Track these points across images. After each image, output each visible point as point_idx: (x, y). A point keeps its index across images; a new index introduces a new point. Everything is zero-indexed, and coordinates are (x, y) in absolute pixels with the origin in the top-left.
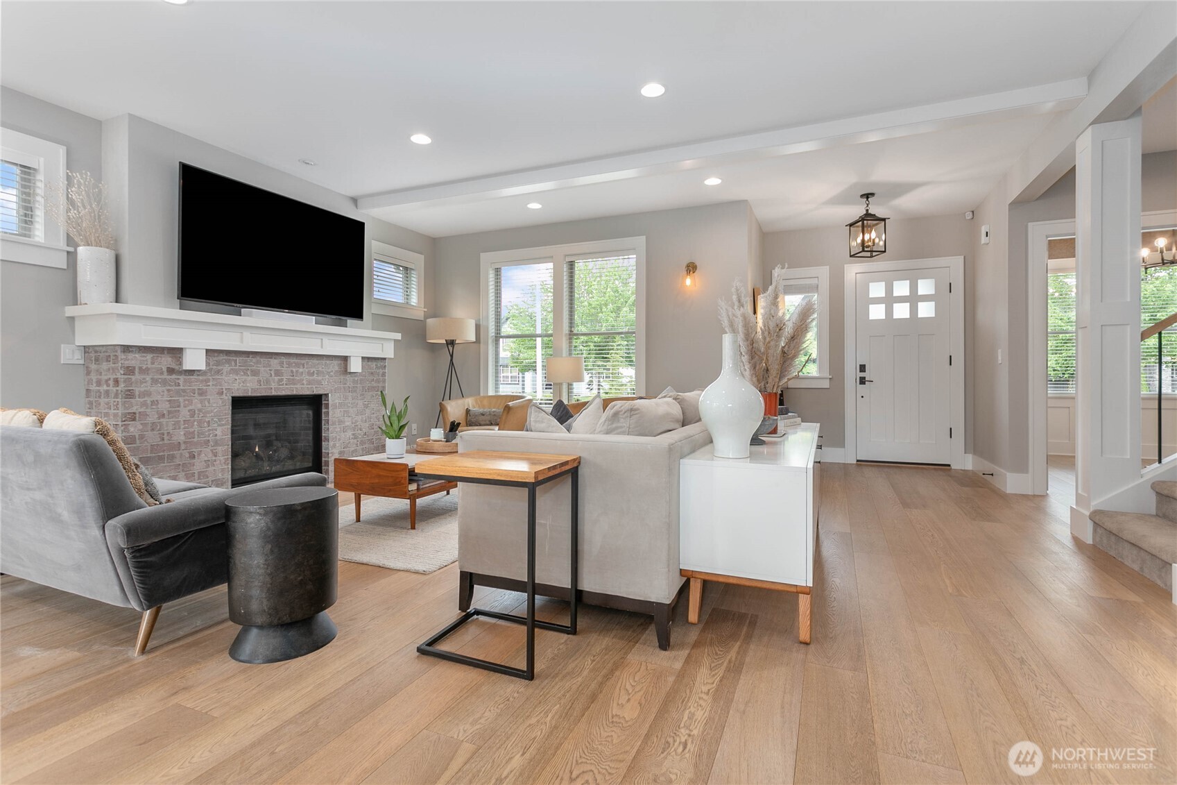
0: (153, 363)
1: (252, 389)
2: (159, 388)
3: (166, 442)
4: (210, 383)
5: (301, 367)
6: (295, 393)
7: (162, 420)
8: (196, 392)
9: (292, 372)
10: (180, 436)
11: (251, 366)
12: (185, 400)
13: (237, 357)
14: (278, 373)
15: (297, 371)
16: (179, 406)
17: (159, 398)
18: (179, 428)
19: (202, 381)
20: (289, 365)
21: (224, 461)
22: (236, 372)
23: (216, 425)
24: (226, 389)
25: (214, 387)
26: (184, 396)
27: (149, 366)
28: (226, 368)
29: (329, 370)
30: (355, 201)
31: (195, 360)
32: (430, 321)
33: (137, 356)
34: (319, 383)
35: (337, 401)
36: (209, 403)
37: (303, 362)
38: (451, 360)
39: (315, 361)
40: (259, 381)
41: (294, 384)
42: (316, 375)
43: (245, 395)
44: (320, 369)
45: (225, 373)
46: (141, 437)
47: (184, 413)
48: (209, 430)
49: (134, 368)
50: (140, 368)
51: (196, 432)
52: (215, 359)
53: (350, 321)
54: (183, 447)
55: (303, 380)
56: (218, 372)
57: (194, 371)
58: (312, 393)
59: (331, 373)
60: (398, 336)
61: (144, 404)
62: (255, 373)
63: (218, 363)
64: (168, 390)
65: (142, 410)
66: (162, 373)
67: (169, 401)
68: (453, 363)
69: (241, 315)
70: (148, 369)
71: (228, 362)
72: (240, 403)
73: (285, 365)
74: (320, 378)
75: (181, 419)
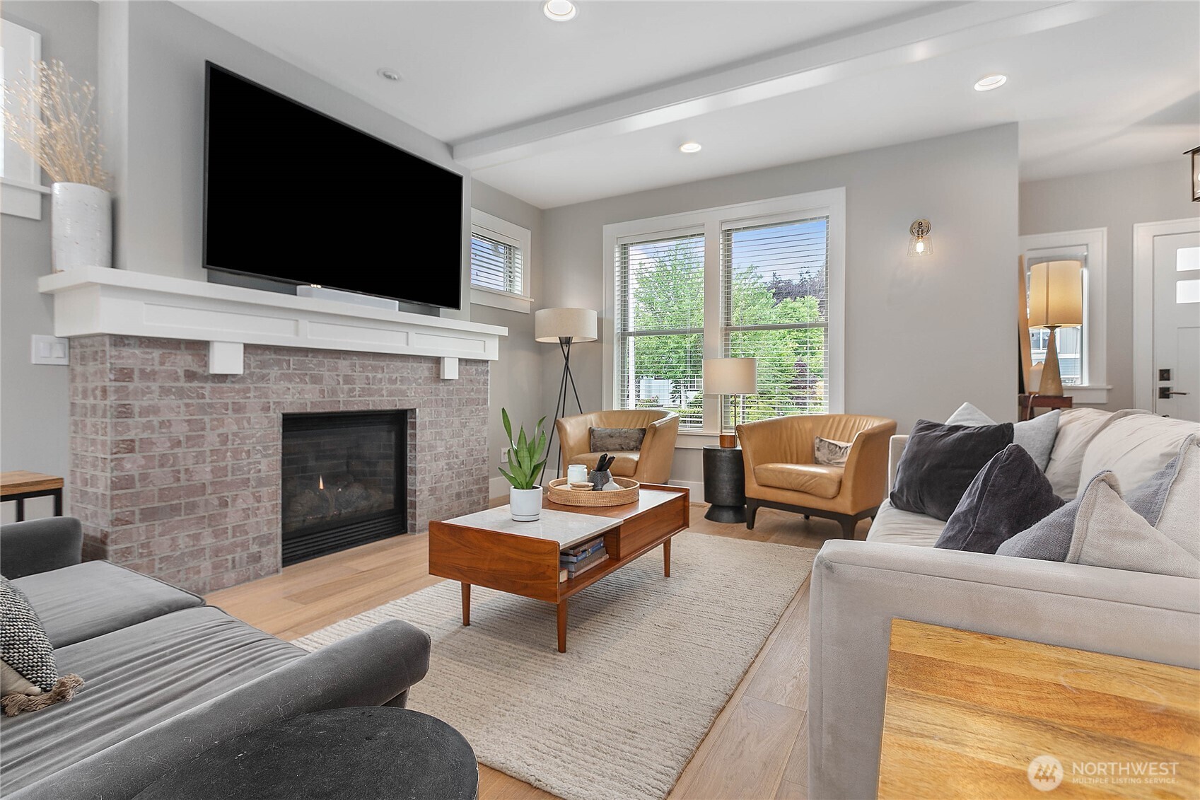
0: (162, 363)
1: (312, 403)
2: (171, 401)
3: (183, 483)
4: (251, 394)
5: (380, 371)
6: (371, 408)
7: (176, 450)
8: (230, 407)
9: (367, 378)
10: (204, 473)
11: (310, 369)
12: (212, 420)
13: (290, 355)
14: (348, 380)
15: (374, 377)
16: (203, 429)
17: (172, 416)
18: (204, 462)
19: (238, 392)
20: (363, 367)
21: (271, 508)
22: (289, 378)
23: (259, 456)
24: (274, 403)
25: (257, 400)
26: (211, 414)
27: (157, 368)
28: (274, 372)
29: (417, 377)
30: (450, 147)
31: (226, 360)
32: (541, 313)
33: (137, 352)
34: (403, 393)
35: (427, 419)
36: (249, 423)
37: (382, 364)
38: (567, 364)
39: (399, 364)
40: (322, 391)
41: (370, 395)
42: (399, 383)
43: (303, 411)
44: (405, 374)
45: (272, 379)
46: (144, 477)
47: (212, 439)
48: (250, 464)
49: (132, 370)
50: (142, 371)
51: (229, 468)
52: (259, 358)
53: (443, 310)
54: (209, 490)
55: (382, 390)
56: (263, 378)
57: (227, 375)
58: (394, 408)
59: (419, 381)
60: (504, 331)
61: (148, 426)
62: (316, 380)
63: (263, 365)
64: (187, 405)
65: (145, 435)
66: (177, 379)
67: (188, 421)
68: (568, 368)
69: (296, 295)
70: (154, 373)
71: (278, 363)
72: (294, 424)
73: (358, 369)
74: (404, 387)
75: (207, 448)
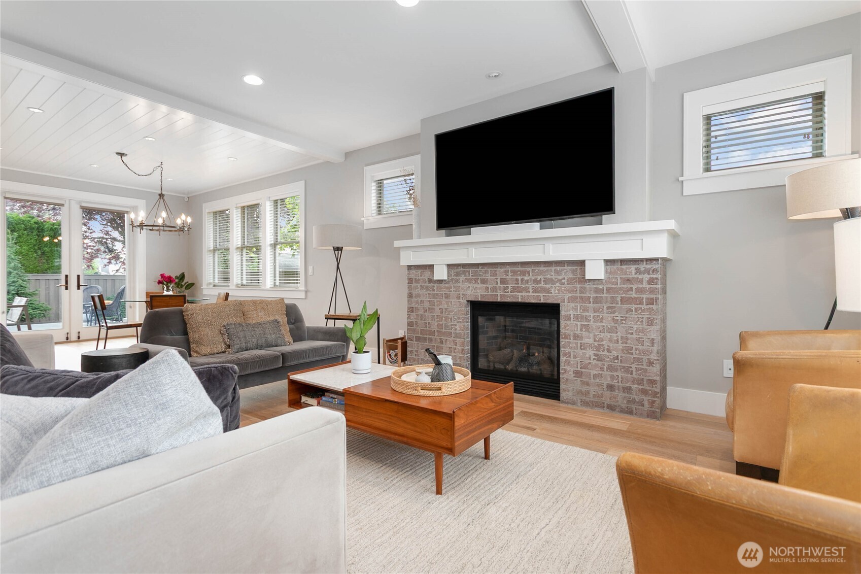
0: (421, 276)
1: (481, 295)
2: (424, 292)
3: (428, 328)
4: (452, 290)
5: (527, 274)
6: (520, 300)
7: (425, 314)
8: (444, 295)
9: (517, 280)
10: (435, 328)
11: (480, 275)
12: (437, 301)
13: (470, 268)
14: (503, 281)
15: (522, 280)
16: (434, 306)
17: (424, 299)
18: (434, 321)
19: (447, 288)
20: (514, 272)
21: (461, 351)
22: (469, 281)
23: (455, 322)
24: (462, 294)
25: (454, 292)
26: (437, 298)
27: (420, 278)
28: (462, 278)
29: (560, 278)
33: (414, 271)
34: (548, 291)
35: (572, 313)
36: (451, 304)
37: (528, 269)
39: (542, 268)
40: (487, 289)
41: (519, 292)
42: (542, 283)
43: (476, 300)
44: (549, 276)
45: (461, 282)
46: (416, 323)
47: (437, 309)
48: (452, 325)
49: (413, 279)
50: (415, 279)
51: (444, 325)
52: (456, 271)
53: (605, 217)
54: (436, 334)
55: (528, 288)
56: (457, 281)
57: (442, 280)
58: (538, 302)
59: (563, 281)
61: (417, 302)
62: (484, 281)
63: (458, 274)
64: (429, 293)
65: (416, 306)
66: (426, 283)
67: (429, 301)
69: (469, 235)
70: (419, 280)
71: (464, 272)
72: (478, 308)
73: (510, 274)
74: (548, 286)
75: (435, 315)
